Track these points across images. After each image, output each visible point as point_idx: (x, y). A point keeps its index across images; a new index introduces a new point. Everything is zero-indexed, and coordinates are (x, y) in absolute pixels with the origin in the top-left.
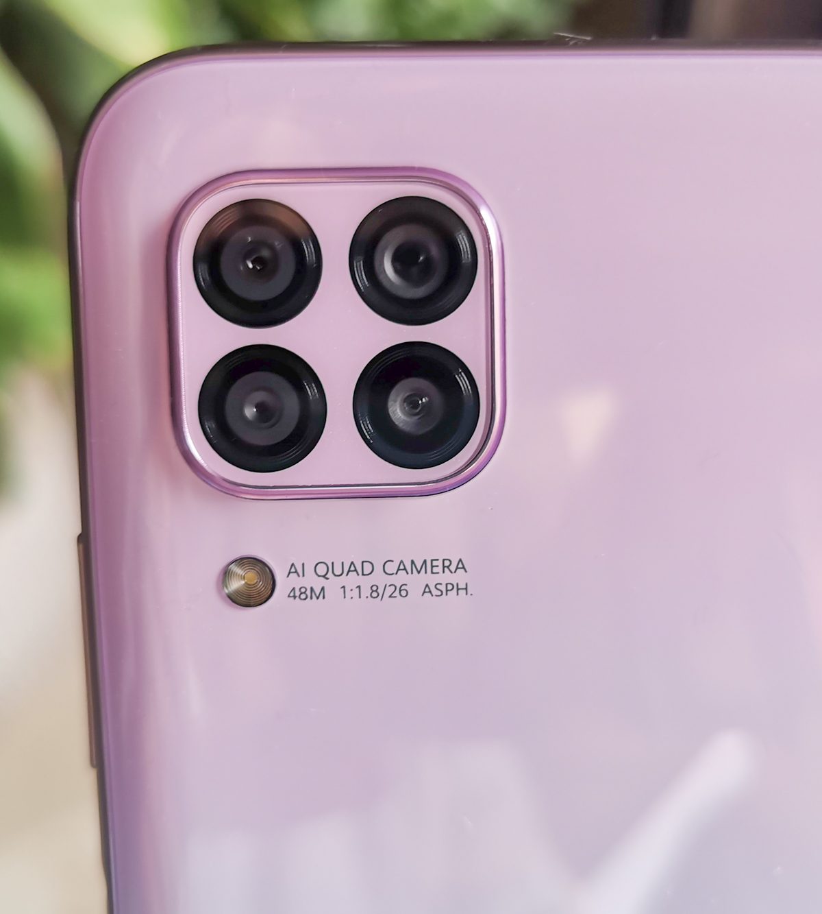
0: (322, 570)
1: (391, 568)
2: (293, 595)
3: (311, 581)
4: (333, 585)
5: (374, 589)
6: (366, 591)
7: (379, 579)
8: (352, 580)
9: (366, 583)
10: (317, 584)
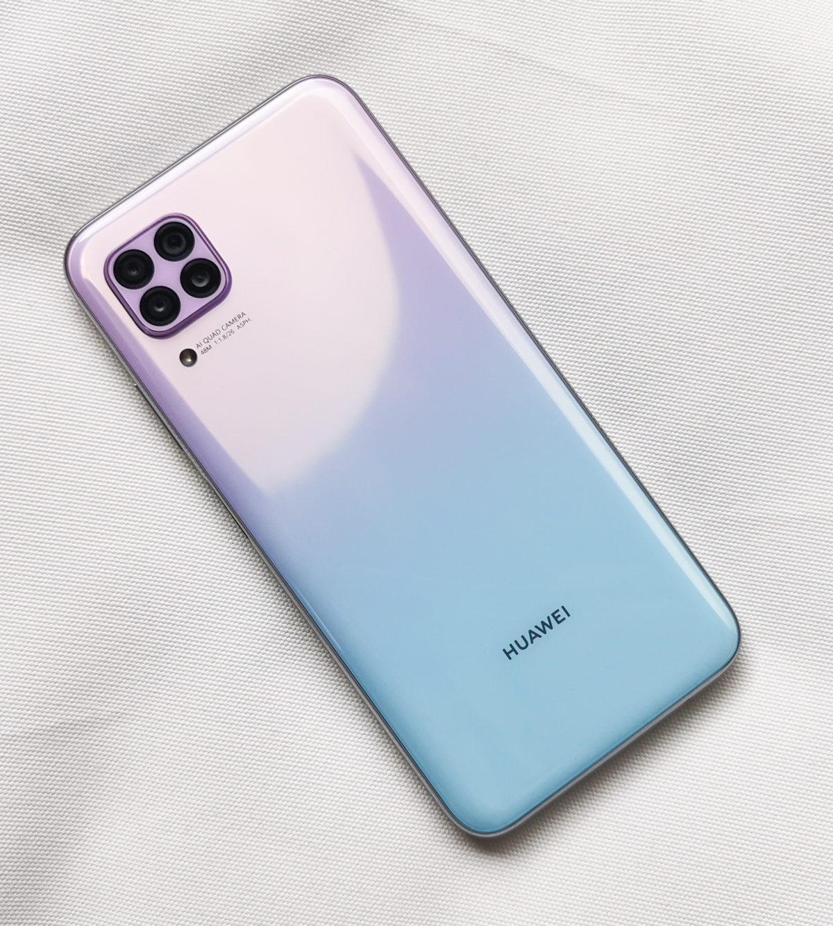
0: (206, 341)
1: (224, 327)
2: (203, 353)
3: (205, 346)
4: (212, 342)
5: (224, 336)
6: (222, 338)
7: (223, 333)
8: (216, 338)
9: (220, 336)
10: (207, 345)
